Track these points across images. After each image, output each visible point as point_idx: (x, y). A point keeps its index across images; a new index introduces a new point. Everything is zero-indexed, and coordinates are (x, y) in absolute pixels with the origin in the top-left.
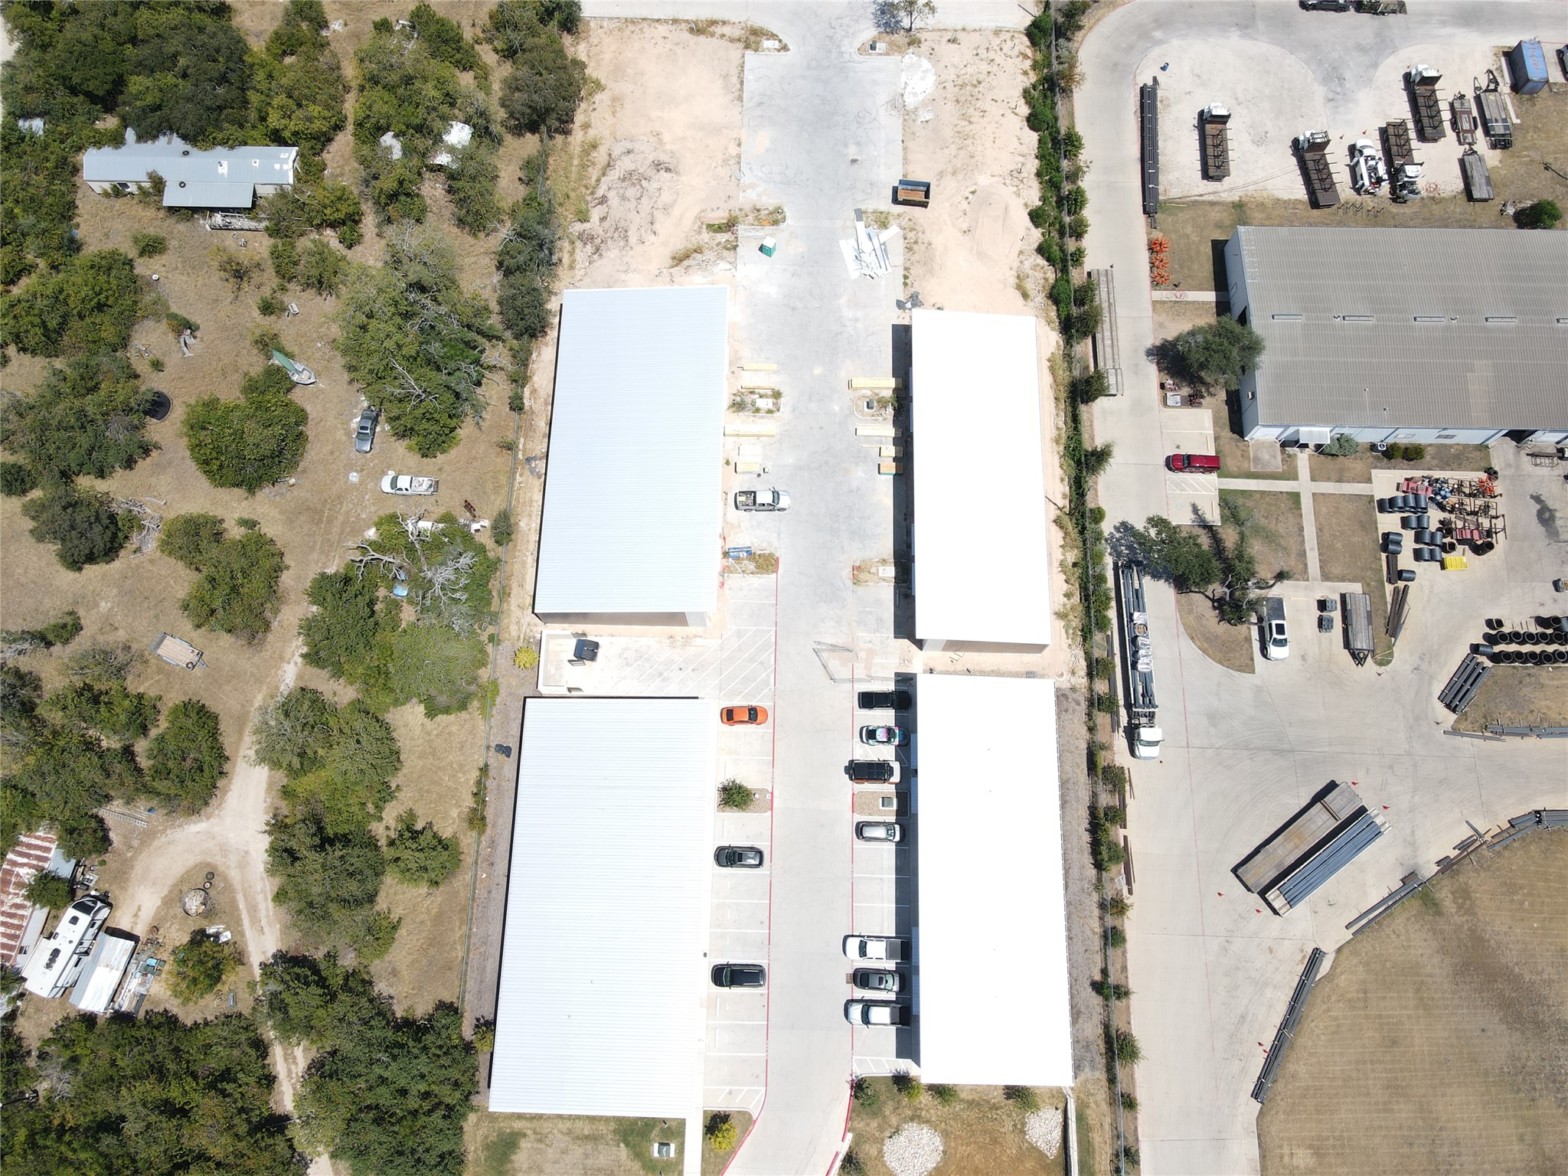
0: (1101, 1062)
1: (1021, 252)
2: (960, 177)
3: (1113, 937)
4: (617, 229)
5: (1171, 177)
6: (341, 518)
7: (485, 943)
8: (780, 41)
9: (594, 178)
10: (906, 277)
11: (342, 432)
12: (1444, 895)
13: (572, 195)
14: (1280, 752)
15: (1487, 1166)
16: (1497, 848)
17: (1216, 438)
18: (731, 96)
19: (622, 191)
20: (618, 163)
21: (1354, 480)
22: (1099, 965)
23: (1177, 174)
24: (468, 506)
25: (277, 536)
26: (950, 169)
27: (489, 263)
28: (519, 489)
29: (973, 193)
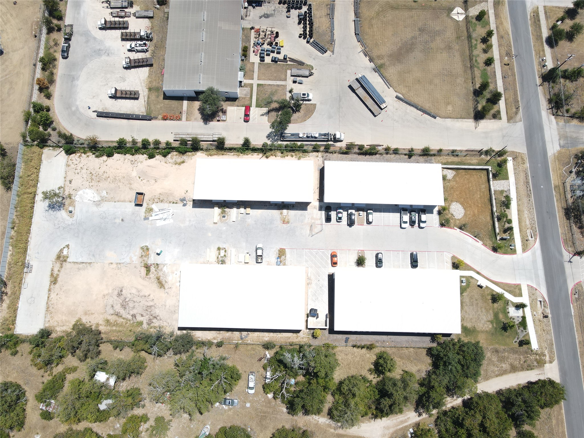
0: (430, 158)
1: (166, 163)
2: (132, 182)
3: (396, 151)
4: (147, 310)
5: (136, 110)
6: (264, 408)
7: (408, 342)
8: (64, 248)
9: (122, 320)
10: (173, 203)
11: (229, 412)
12: (380, 62)
13: (130, 329)
14: (340, 100)
15: (449, 62)
16: (366, 46)
17: (238, 106)
18: (89, 267)
19: (131, 309)
20: (117, 310)
21: (253, 67)
22: (404, 156)
23: (135, 108)
24: (260, 360)
25: (271, 432)
26: (129, 185)
27: (158, 360)
28: (253, 341)
29: (140, 178)
